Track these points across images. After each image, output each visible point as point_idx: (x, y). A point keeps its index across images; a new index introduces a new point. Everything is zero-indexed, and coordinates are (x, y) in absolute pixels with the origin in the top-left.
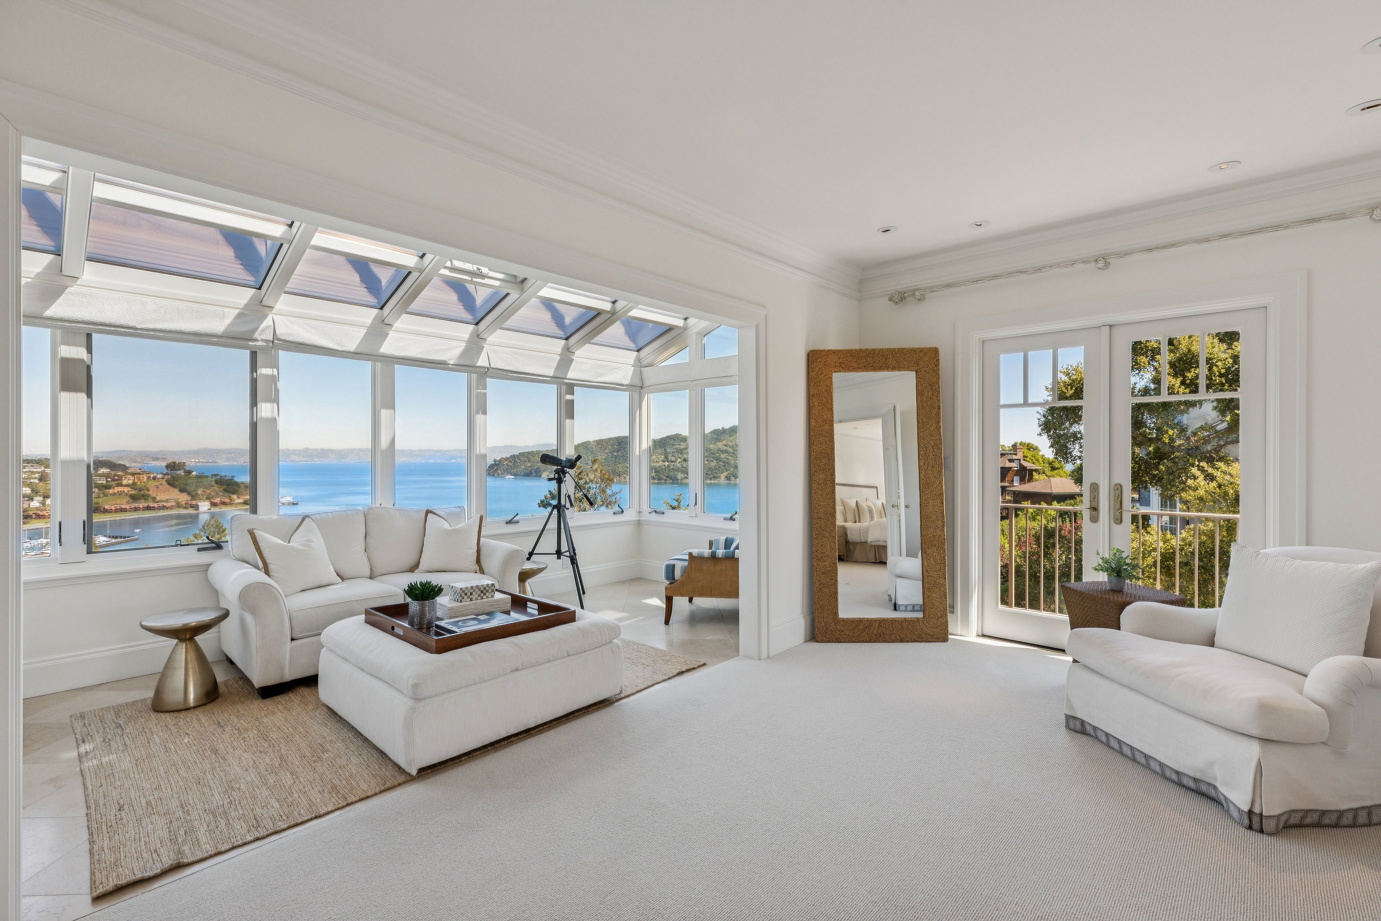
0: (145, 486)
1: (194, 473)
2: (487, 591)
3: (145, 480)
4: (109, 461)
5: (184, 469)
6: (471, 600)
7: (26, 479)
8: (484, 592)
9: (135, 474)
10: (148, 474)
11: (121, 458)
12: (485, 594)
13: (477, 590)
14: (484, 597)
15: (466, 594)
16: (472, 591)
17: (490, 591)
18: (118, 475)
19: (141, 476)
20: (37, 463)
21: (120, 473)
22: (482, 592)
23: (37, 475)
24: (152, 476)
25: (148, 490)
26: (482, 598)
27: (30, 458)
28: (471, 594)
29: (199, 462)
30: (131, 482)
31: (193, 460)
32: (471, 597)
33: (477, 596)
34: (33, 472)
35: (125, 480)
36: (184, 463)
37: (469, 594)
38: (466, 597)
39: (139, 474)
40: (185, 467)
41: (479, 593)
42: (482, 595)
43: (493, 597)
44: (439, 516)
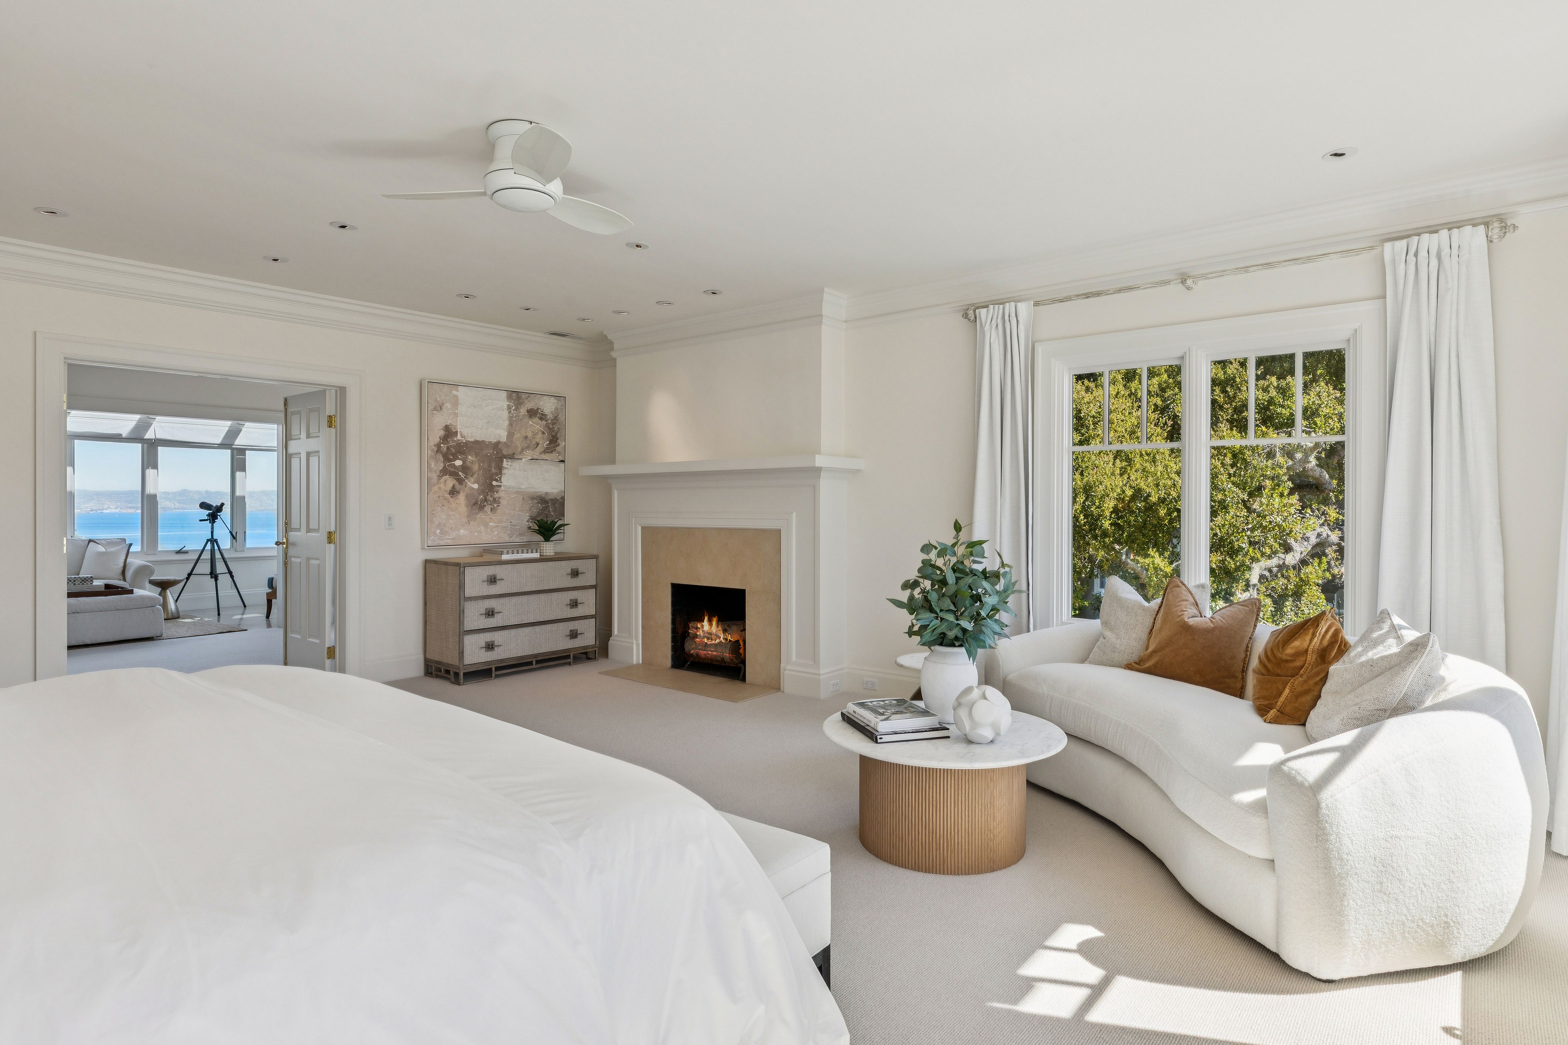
2: (87, 581)
6: (74, 584)
12: (85, 582)
13: (79, 579)
16: (75, 579)
17: (89, 580)
22: (83, 580)
26: (83, 584)
28: (75, 581)
33: (79, 582)
37: (72, 581)
41: (81, 581)
42: (83, 582)
43: (91, 584)
44: (98, 544)
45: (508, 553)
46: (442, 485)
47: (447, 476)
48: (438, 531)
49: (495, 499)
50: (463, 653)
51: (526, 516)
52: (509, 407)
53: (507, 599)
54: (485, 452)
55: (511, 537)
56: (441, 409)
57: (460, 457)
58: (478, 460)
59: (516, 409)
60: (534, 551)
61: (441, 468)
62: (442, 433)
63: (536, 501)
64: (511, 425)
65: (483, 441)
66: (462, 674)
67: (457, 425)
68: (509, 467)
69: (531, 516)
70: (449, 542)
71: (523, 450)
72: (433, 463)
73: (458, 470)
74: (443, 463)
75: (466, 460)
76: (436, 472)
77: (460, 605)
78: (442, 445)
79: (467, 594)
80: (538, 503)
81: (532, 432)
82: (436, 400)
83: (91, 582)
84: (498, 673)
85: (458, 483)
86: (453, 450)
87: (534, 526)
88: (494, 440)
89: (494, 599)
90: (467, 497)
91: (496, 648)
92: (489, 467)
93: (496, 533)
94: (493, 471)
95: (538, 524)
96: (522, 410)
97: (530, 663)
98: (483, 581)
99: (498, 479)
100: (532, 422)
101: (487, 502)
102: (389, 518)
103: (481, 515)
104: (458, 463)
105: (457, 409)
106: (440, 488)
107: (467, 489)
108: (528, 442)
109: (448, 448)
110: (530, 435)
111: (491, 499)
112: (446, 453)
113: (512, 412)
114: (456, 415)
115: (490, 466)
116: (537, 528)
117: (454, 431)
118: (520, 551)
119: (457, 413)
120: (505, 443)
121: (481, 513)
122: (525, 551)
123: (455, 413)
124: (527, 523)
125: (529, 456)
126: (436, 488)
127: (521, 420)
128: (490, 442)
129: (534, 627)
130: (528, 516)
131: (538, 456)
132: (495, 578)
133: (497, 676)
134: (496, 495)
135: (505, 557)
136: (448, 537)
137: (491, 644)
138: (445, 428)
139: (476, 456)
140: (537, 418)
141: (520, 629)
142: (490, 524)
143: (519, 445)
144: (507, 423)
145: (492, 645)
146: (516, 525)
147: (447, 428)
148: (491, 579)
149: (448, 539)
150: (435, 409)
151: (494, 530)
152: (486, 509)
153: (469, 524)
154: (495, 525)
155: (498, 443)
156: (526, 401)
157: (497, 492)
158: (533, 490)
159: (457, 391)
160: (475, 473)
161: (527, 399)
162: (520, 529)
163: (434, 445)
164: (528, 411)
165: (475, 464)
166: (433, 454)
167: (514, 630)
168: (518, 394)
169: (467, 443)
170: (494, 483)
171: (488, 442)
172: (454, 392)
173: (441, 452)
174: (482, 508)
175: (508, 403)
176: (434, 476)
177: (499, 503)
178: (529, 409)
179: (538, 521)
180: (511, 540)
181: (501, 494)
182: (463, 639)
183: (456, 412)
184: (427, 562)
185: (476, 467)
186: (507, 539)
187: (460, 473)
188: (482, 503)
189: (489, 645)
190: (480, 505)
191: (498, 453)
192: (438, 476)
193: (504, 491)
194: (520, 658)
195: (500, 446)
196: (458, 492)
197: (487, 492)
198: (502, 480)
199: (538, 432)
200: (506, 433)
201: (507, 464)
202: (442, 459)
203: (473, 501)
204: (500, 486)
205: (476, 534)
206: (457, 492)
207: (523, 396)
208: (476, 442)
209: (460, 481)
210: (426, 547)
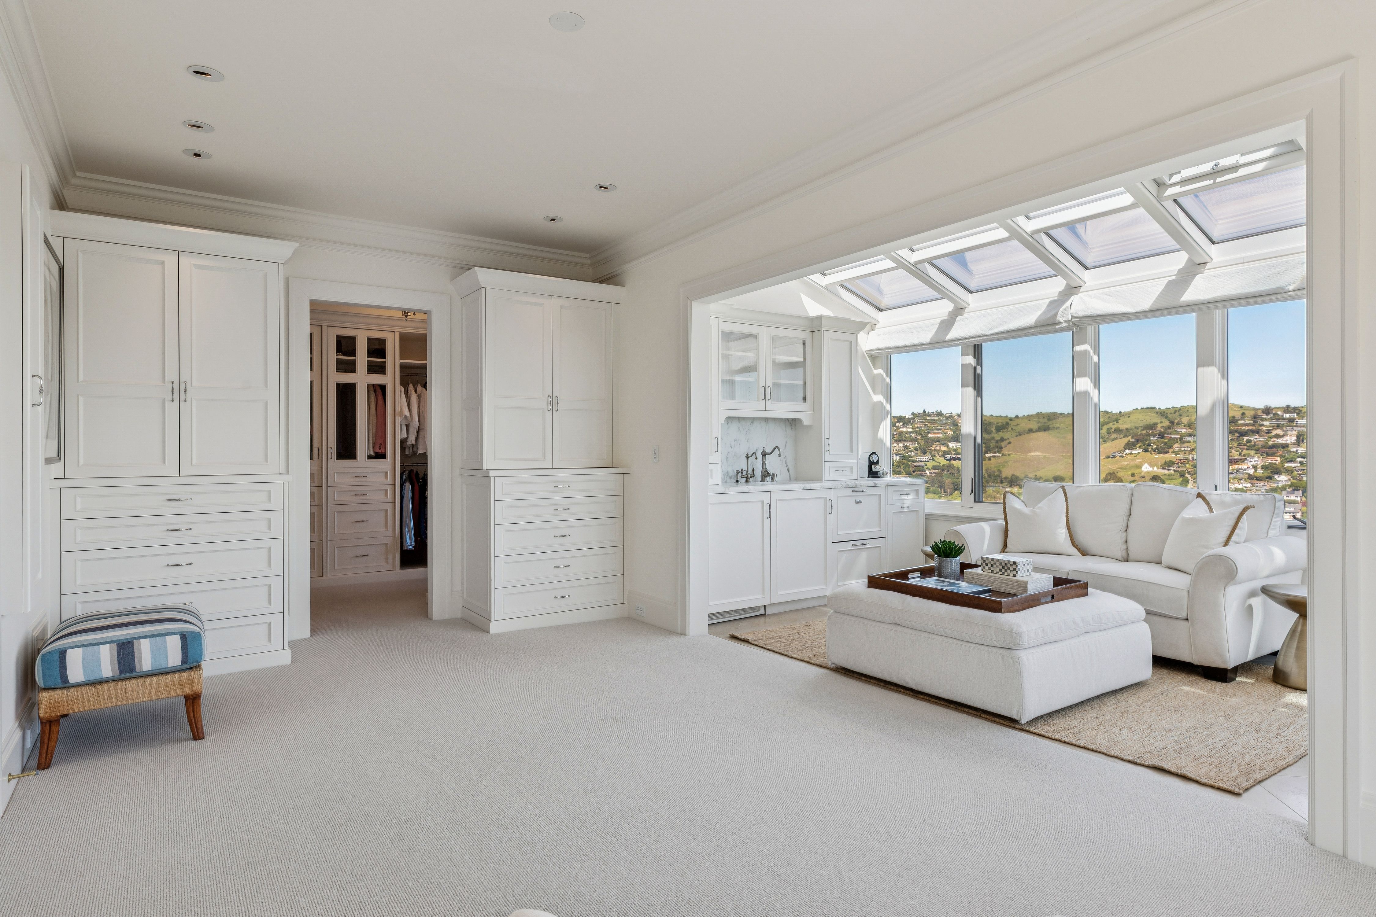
2: (1009, 568)
6: (992, 572)
8: (1006, 568)
12: (1006, 571)
13: (998, 564)
14: (1006, 574)
16: (992, 563)
17: (1012, 569)
22: (1003, 567)
26: (1003, 574)
28: (992, 566)
32: (992, 569)
33: (998, 570)
37: (989, 565)
38: (987, 567)
42: (1003, 570)
43: (1015, 576)
83: (1015, 573)
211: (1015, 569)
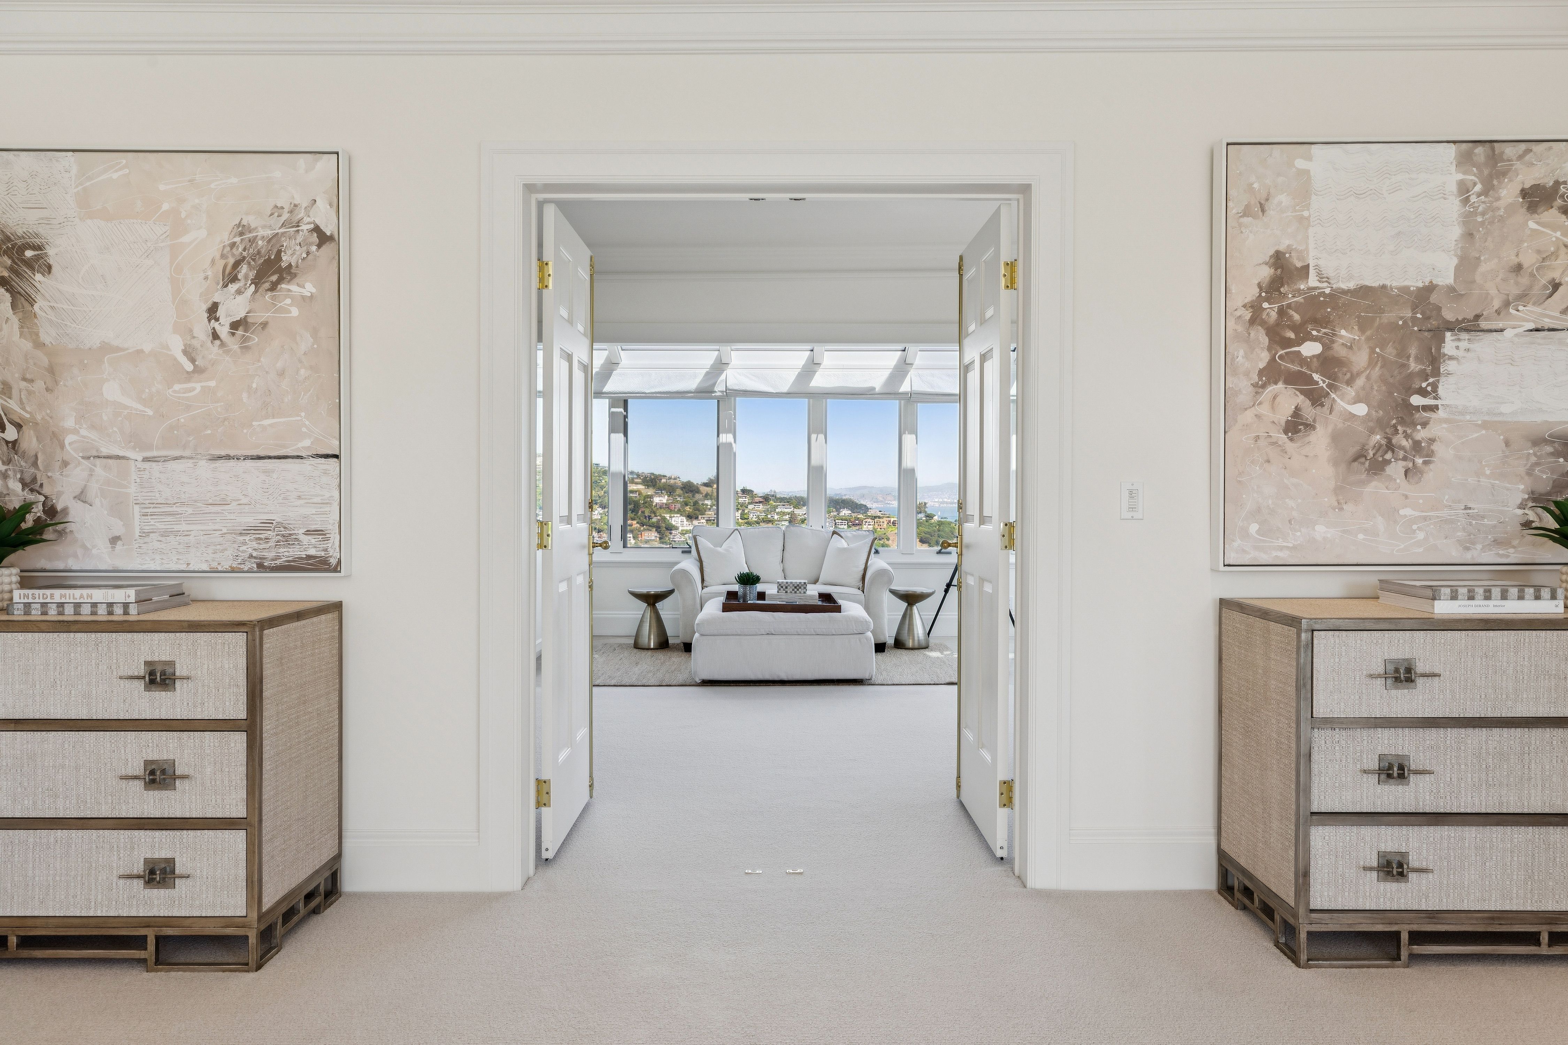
0: (885, 534)
1: (936, 518)
2: (800, 588)
3: (885, 525)
4: (851, 500)
5: (926, 512)
6: (786, 592)
7: (779, 521)
8: (798, 588)
9: (875, 517)
10: (888, 517)
11: (863, 496)
12: (798, 590)
13: (791, 585)
14: (798, 592)
15: (782, 587)
17: (802, 588)
18: (858, 518)
19: (881, 520)
20: (788, 502)
21: (861, 516)
22: (795, 587)
23: (787, 517)
24: (892, 520)
25: (888, 539)
26: (794, 593)
27: (782, 496)
28: (787, 588)
29: (943, 502)
30: (871, 527)
31: (936, 500)
32: (786, 590)
34: (784, 513)
35: (865, 524)
36: (925, 504)
37: (784, 587)
38: (782, 589)
39: (879, 517)
40: (926, 509)
41: (793, 588)
42: (796, 590)
43: (804, 593)
44: (842, 537)
45: (1454, 597)
46: (1264, 410)
47: (1280, 385)
48: (1254, 528)
49: (1417, 445)
50: (1306, 874)
51: (1518, 492)
52: (1464, 190)
53: (1452, 734)
54: (1388, 317)
55: (1467, 549)
56: (1263, 211)
57: (1314, 333)
58: (1368, 339)
59: (1485, 192)
60: (1546, 593)
61: (1262, 365)
62: (1266, 273)
63: (1549, 449)
64: (1469, 235)
65: (1384, 287)
66: (1303, 936)
67: (1307, 249)
68: (1460, 353)
69: (1533, 492)
70: (1284, 556)
71: (1507, 304)
72: (1241, 353)
73: (1309, 367)
74: (1269, 349)
75: (1333, 342)
76: (1247, 374)
77: (1298, 737)
78: (1265, 305)
79: (1320, 711)
80: (1556, 454)
81: (1539, 252)
82: (1250, 189)
83: (805, 590)
84: (1417, 949)
85: (1308, 403)
86: (1297, 317)
87: (1540, 519)
88: (1415, 282)
89: (1407, 730)
90: (1336, 438)
91: (1412, 876)
92: (1399, 355)
93: (1421, 535)
94: (1414, 366)
95: (1557, 512)
96: (1503, 193)
97: (1533, 938)
98: (1371, 676)
99: (1429, 389)
100: (1538, 223)
101: (1393, 452)
102: (1131, 492)
103: (1375, 487)
104: (1311, 349)
105: (1308, 207)
106: (1258, 416)
107: (1333, 417)
108: (1524, 280)
109: (1281, 312)
110: (1529, 259)
111: (1405, 443)
112: (1277, 324)
113: (1473, 199)
114: (1303, 222)
115: (1402, 353)
116: (1553, 524)
117: (1299, 265)
118: (1496, 592)
119: (1308, 219)
120: (1451, 289)
121: (1374, 483)
122: (1514, 591)
123: (1301, 219)
124: (1520, 512)
125: (1528, 321)
126: (1248, 416)
127: (1502, 219)
128: (1405, 290)
129: (1543, 829)
130: (1523, 492)
131: (1557, 319)
132: (1409, 670)
133: (1414, 958)
134: (1421, 434)
135: (1444, 608)
136: (1280, 542)
137: (1395, 860)
138: (1272, 260)
139: (1362, 330)
140: (1554, 212)
141: (1494, 828)
142: (1402, 512)
143: (1493, 292)
144: (1456, 232)
145: (1400, 865)
146: (1483, 517)
147: (1279, 260)
148: (1397, 670)
149: (1281, 548)
150: (1247, 212)
151: (1415, 527)
152: (1389, 470)
153: (1341, 509)
154: (1417, 514)
155: (1431, 288)
156: (1518, 165)
157: (1424, 425)
158: (1539, 418)
159: (1309, 158)
160: (1359, 374)
161: (1520, 157)
162: (1495, 526)
163: (1244, 306)
164: (1524, 193)
165: (1359, 349)
166: (1240, 329)
167: (1474, 828)
168: (1493, 149)
169: (1335, 296)
170: (1416, 400)
171: (1399, 289)
172: (1300, 164)
173: (1263, 323)
174: (1377, 467)
175: (1460, 176)
176: (1243, 385)
177: (1431, 454)
178: (1527, 186)
179: (1556, 503)
180: (1468, 557)
181: (1435, 430)
182: (1307, 836)
183: (1306, 214)
184: (1224, 604)
185: (1360, 359)
186: (1455, 554)
187: (1316, 377)
188: (1380, 453)
189: (1389, 864)
190: (1373, 461)
191: (1429, 318)
192: (1255, 385)
193: (1446, 421)
194: (1493, 918)
195: (1434, 298)
196: (1310, 426)
197: (1395, 426)
198: (1441, 391)
199: (1558, 249)
200: (1455, 261)
201: (1457, 348)
202: (1264, 340)
203: (1353, 450)
204: (1433, 409)
205: (1361, 536)
206: (1307, 425)
207: (1510, 151)
208: (1364, 291)
209: (1316, 398)
210: (1222, 568)
211: (805, 588)
